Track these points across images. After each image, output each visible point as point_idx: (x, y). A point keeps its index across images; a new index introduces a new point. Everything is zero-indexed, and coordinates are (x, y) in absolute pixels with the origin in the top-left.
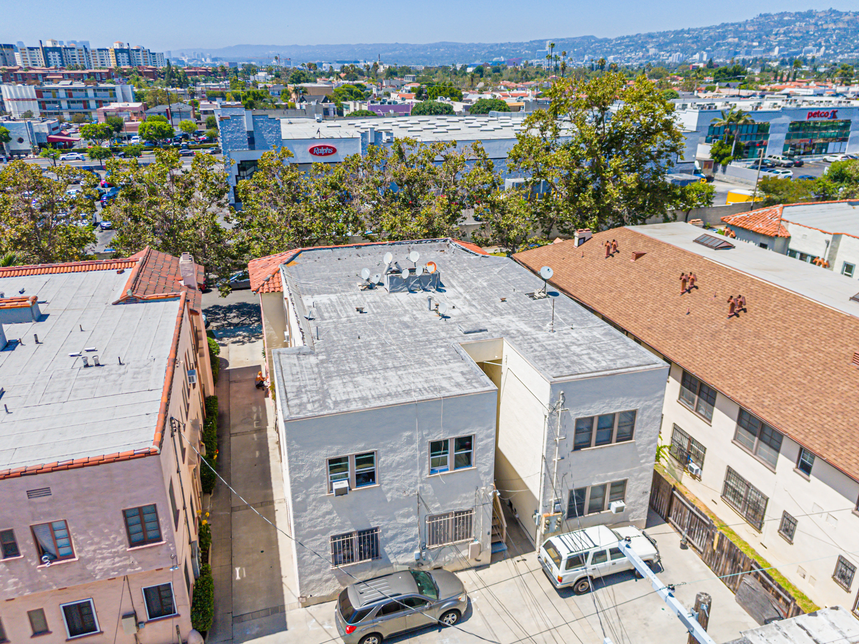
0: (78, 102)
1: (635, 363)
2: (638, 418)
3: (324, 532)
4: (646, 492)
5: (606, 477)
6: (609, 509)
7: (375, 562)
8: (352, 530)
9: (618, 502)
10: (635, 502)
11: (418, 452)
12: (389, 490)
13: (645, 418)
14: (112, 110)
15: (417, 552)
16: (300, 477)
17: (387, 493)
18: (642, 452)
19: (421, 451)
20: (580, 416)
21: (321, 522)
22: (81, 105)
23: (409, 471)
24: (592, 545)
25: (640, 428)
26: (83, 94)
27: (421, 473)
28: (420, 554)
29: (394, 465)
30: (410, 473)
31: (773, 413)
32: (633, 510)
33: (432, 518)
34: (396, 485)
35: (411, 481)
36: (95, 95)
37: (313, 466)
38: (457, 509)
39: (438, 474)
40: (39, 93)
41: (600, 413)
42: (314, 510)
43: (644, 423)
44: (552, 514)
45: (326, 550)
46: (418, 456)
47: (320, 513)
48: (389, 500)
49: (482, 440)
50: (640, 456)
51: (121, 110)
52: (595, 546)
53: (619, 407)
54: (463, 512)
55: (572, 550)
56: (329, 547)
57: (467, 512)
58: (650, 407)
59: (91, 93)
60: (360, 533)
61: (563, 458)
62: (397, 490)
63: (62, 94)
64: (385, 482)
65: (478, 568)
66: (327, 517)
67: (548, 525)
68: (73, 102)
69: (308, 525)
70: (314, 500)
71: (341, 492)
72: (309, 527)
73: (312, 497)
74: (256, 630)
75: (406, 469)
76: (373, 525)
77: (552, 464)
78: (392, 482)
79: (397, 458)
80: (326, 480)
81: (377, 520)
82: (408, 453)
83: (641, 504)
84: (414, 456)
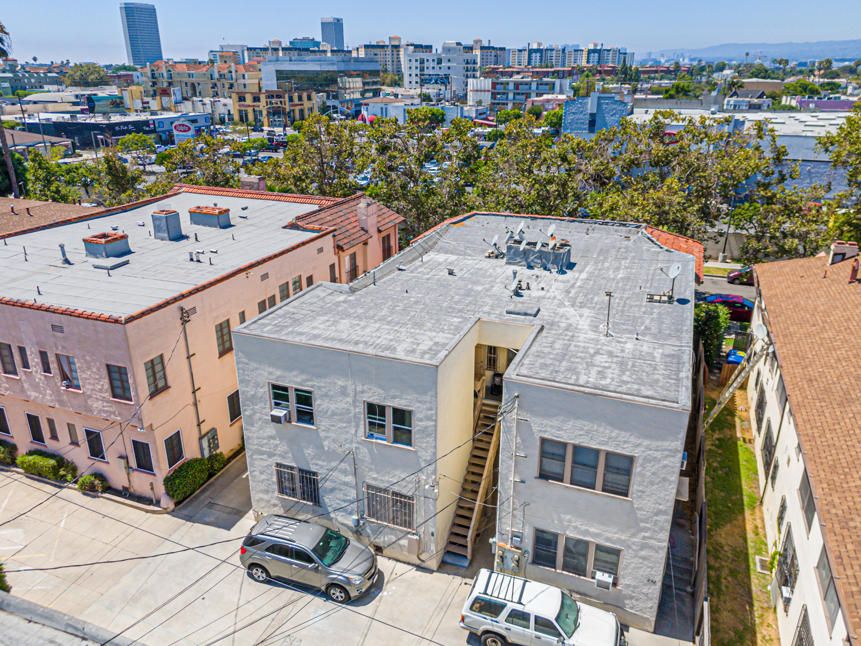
0: (522, 94)
1: (650, 393)
2: (637, 469)
3: (271, 455)
4: (654, 582)
5: (586, 532)
6: (593, 578)
7: (316, 508)
8: (294, 465)
9: (606, 575)
10: (635, 587)
11: (352, 408)
12: (327, 437)
13: (648, 474)
14: (539, 101)
15: (355, 517)
16: (247, 392)
17: (325, 440)
18: (646, 521)
19: (355, 407)
20: (546, 436)
21: (266, 443)
22: (524, 97)
23: (344, 425)
24: (516, 599)
25: (640, 485)
26: (527, 87)
27: (356, 432)
28: (358, 521)
29: (329, 413)
30: (345, 428)
31: (848, 540)
32: (631, 598)
33: (369, 487)
34: (332, 435)
35: (347, 436)
36: (537, 88)
37: (257, 385)
38: (396, 488)
39: (374, 440)
40: (494, 85)
41: (576, 442)
42: (261, 429)
43: (646, 480)
44: (508, 546)
45: (272, 474)
46: (353, 412)
47: (265, 435)
48: (326, 448)
49: (421, 420)
50: (642, 525)
51: (548, 101)
52: (520, 603)
53: (606, 443)
54: (402, 496)
55: (489, 592)
56: (275, 473)
57: (405, 497)
58: (655, 459)
59: (534, 86)
60: (301, 470)
61: (523, 482)
62: (334, 441)
63: (511, 86)
64: (323, 428)
65: (420, 568)
66: (272, 441)
67: (502, 558)
68: (518, 94)
69: (256, 442)
70: (260, 419)
71: (276, 419)
72: (257, 444)
73: (258, 415)
74: (212, 519)
75: (341, 421)
76: (313, 469)
77: (508, 483)
78: (328, 430)
79: (333, 407)
80: (268, 403)
81: (316, 464)
82: (343, 405)
83: (647, 595)
84: (348, 411)
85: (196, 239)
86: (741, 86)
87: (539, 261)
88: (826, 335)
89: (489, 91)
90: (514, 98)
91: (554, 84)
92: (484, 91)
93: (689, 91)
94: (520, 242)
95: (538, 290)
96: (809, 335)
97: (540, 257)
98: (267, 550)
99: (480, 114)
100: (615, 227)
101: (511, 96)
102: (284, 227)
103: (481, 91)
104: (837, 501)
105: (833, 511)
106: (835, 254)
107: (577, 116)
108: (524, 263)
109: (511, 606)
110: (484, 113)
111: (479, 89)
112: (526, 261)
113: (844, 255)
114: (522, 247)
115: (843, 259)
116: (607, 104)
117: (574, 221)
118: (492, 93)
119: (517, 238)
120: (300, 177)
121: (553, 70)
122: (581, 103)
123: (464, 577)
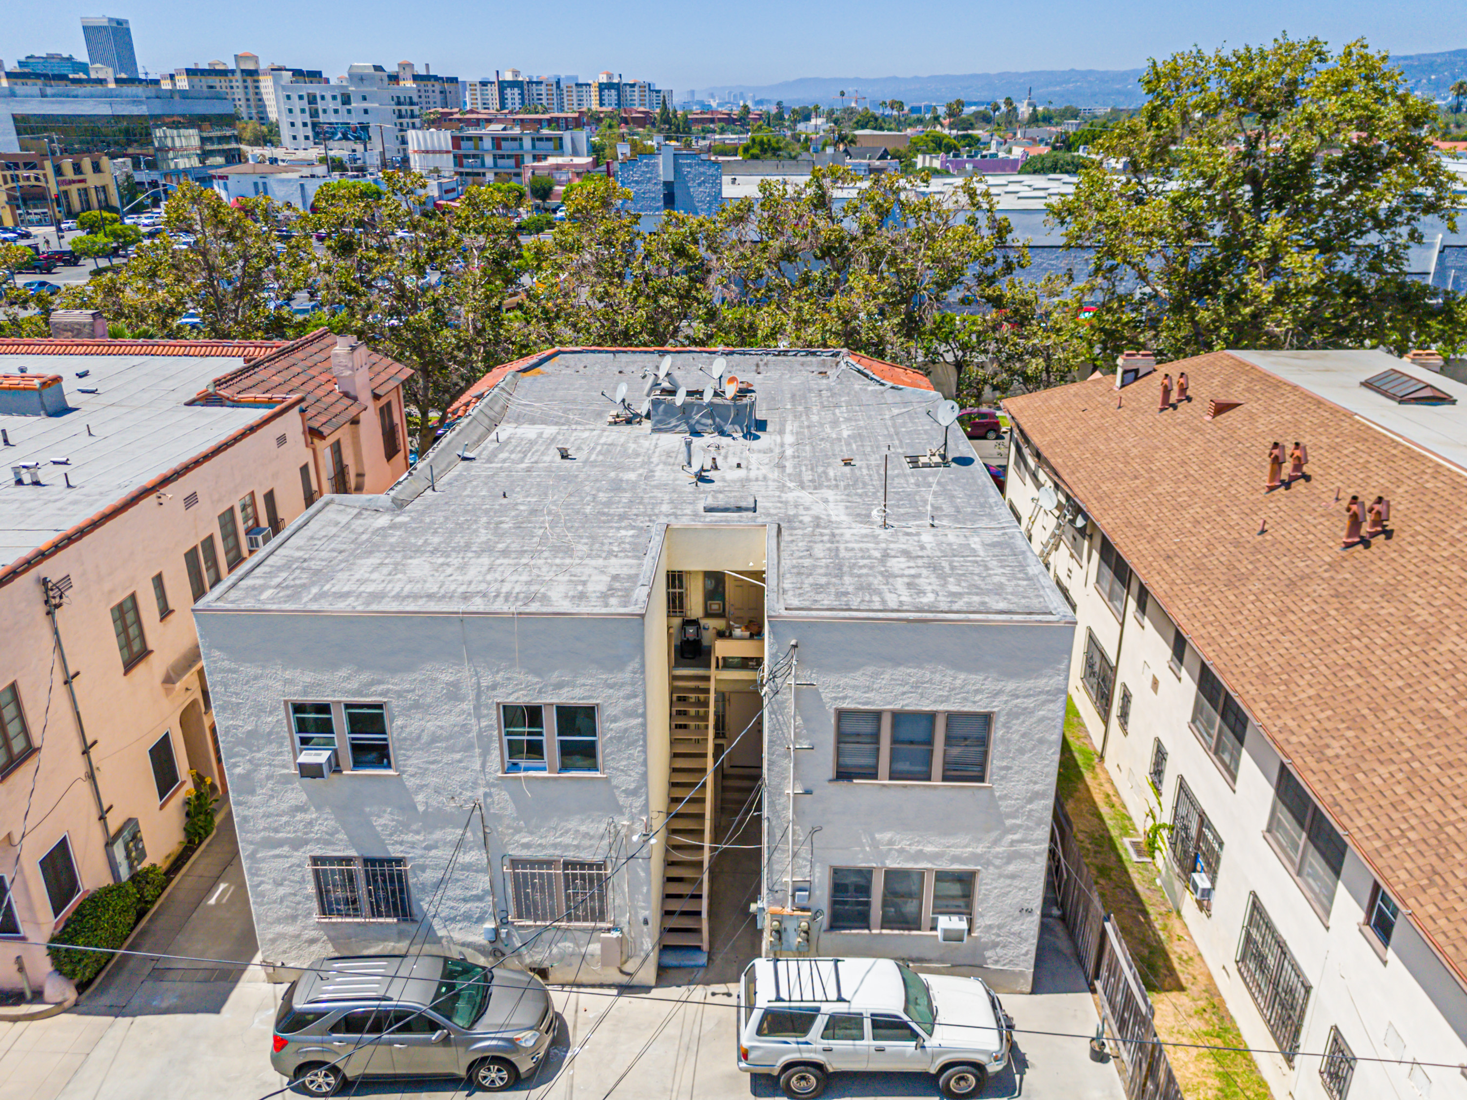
0: (509, 157)
1: (1002, 606)
2: (997, 733)
3: (297, 844)
4: (1030, 912)
5: (920, 855)
6: (934, 928)
7: (404, 926)
8: (352, 853)
9: (955, 918)
10: (1000, 927)
11: (473, 721)
12: (421, 787)
13: (1016, 737)
14: (543, 168)
15: (490, 925)
16: (236, 727)
17: (416, 793)
18: (1013, 815)
19: (479, 718)
20: (845, 705)
21: (287, 823)
22: (512, 162)
23: (458, 756)
24: (833, 995)
25: (1002, 758)
26: (515, 144)
27: (483, 765)
28: (496, 931)
29: (425, 738)
30: (460, 761)
31: (1336, 777)
32: (995, 945)
33: (515, 863)
34: (433, 780)
35: (465, 777)
36: (534, 146)
37: (259, 710)
38: (570, 855)
39: (522, 774)
40: (457, 141)
41: (897, 706)
42: (272, 797)
43: (1013, 748)
44: (788, 910)
45: (303, 881)
46: (475, 729)
47: (284, 806)
48: (421, 808)
49: (615, 719)
50: (1009, 822)
51: (558, 167)
52: (840, 999)
53: (946, 699)
54: (582, 865)
55: (784, 995)
56: (310, 877)
57: (591, 866)
58: (1027, 712)
59: (527, 143)
60: (367, 861)
61: (808, 792)
62: (437, 791)
63: (487, 144)
64: (411, 770)
65: (625, 989)
66: (299, 816)
67: (779, 933)
68: (502, 157)
69: (261, 824)
70: (269, 777)
71: (309, 771)
72: (265, 829)
73: (264, 770)
74: (170, 1000)
75: (451, 749)
76: (395, 852)
77: (783, 800)
78: (424, 772)
79: (431, 726)
80: (288, 742)
81: (401, 843)
82: (453, 719)
83: (1019, 934)
84: (465, 728)
85: (6, 441)
86: (852, 141)
87: (710, 422)
88: (1160, 489)
89: (448, 152)
90: (495, 165)
91: (561, 139)
92: (440, 152)
93: (780, 149)
94: (673, 392)
95: (731, 468)
96: (1135, 493)
97: (711, 415)
98: (334, 1029)
99: (447, 192)
100: (799, 358)
101: (489, 160)
102: (190, 404)
103: (434, 152)
104: (1292, 724)
105: (1294, 739)
106: (1125, 372)
107: (644, 187)
108: (684, 427)
109: (828, 1008)
110: (453, 190)
111: (430, 148)
112: (687, 423)
113: (1136, 371)
114: (680, 399)
115: (1136, 378)
116: (690, 165)
117: (732, 353)
118: (455, 156)
119: (666, 385)
120: (172, 309)
121: (547, 116)
122: (647, 165)
123: (708, 983)
